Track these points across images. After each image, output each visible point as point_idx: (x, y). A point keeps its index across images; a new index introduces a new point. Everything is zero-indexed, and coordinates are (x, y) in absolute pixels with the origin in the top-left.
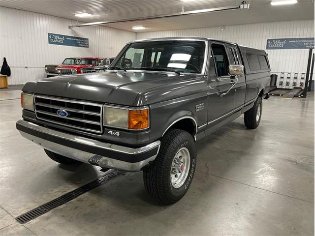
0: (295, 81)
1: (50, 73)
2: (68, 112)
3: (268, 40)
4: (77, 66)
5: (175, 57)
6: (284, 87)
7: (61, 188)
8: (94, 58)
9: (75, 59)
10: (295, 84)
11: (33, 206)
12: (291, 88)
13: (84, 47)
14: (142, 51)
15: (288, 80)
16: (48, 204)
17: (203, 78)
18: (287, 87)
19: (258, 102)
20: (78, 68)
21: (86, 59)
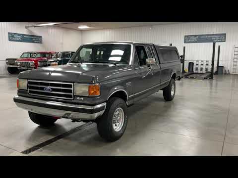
0: (207, 67)
1: (10, 65)
2: (51, 88)
3: (185, 36)
4: (35, 59)
5: (114, 52)
6: (199, 71)
8: (48, 52)
9: (31, 53)
10: (207, 69)
12: (204, 72)
13: (38, 43)
15: (202, 67)
17: (130, 67)
18: (201, 72)
19: (172, 82)
20: (35, 61)
21: (41, 53)
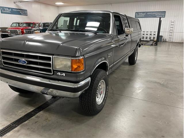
0: (151, 36)
1: (3, 32)
2: (27, 61)
3: (136, 13)
4: (21, 28)
6: (145, 39)
7: (23, 109)
8: (32, 22)
9: (19, 23)
10: (150, 38)
11: (7, 124)
12: (148, 40)
13: (24, 15)
14: (68, 19)
15: (147, 36)
16: (16, 121)
18: (146, 40)
19: (136, 49)
20: (22, 29)
21: (26, 23)
